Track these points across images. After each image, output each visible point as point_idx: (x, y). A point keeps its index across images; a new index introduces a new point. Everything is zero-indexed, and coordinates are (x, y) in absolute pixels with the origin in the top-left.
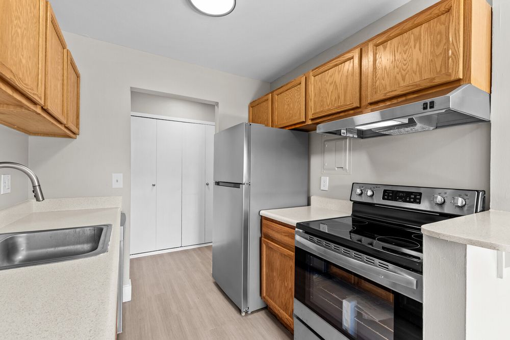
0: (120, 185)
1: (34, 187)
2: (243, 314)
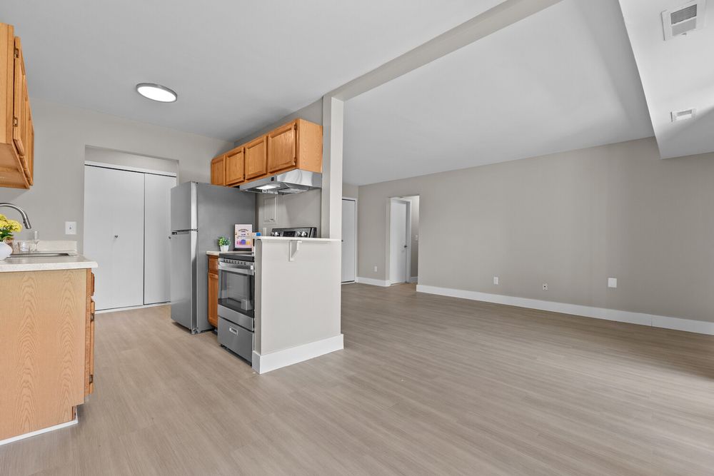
0: (73, 232)
1: (24, 219)
2: (193, 333)
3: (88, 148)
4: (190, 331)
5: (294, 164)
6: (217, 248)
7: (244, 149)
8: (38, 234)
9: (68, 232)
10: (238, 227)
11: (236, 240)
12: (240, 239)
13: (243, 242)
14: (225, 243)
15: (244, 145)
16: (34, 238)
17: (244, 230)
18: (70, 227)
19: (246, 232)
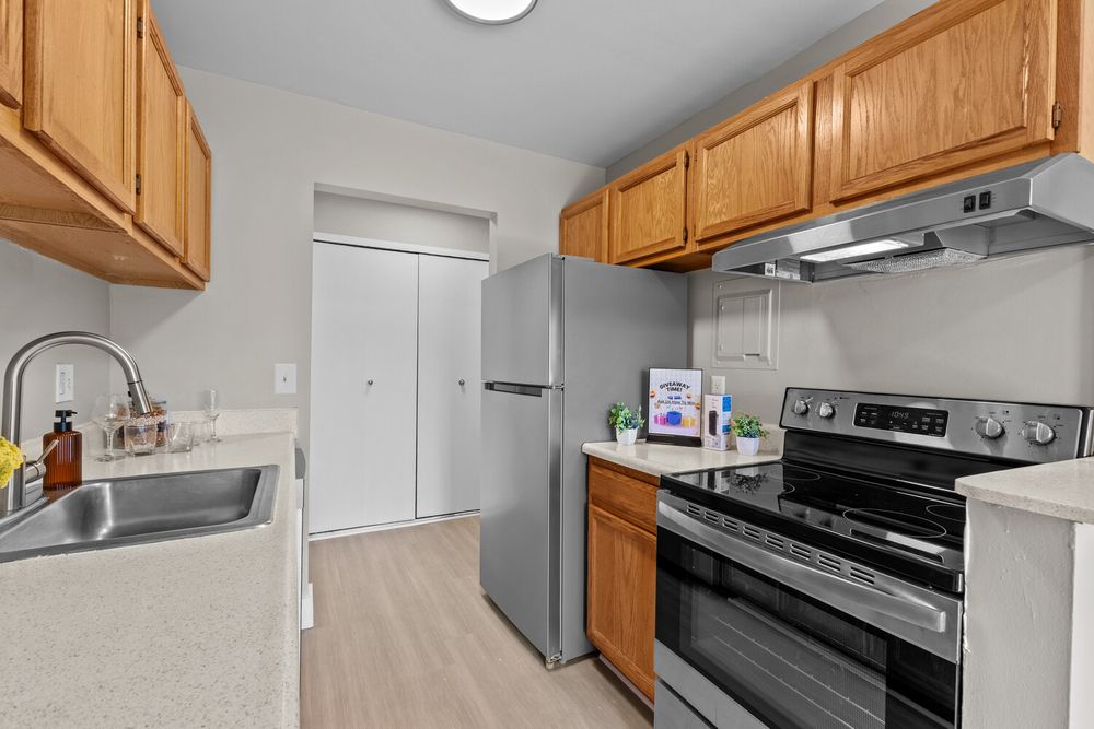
3: (321, 196)
4: (543, 658)
5: (1051, 136)
6: (606, 433)
7: (687, 156)
8: (216, 398)
9: (280, 388)
10: (658, 377)
11: (653, 412)
12: (664, 410)
13: (674, 419)
14: (628, 424)
15: (688, 144)
16: (209, 405)
17: (675, 386)
18: (285, 378)
19: (683, 393)
